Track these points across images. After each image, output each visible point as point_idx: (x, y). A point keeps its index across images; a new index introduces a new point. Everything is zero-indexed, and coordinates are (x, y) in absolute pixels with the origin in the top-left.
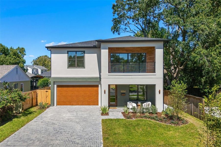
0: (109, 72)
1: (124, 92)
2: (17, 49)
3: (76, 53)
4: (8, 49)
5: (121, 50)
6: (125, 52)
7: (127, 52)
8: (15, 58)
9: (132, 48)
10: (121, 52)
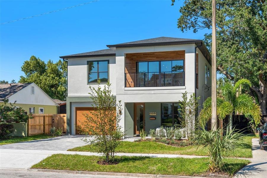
0: (126, 86)
1: (154, 114)
2: (57, 64)
3: (98, 64)
4: (43, 63)
5: (150, 56)
6: (155, 59)
7: (158, 59)
8: (52, 78)
9: (164, 53)
10: (149, 60)
